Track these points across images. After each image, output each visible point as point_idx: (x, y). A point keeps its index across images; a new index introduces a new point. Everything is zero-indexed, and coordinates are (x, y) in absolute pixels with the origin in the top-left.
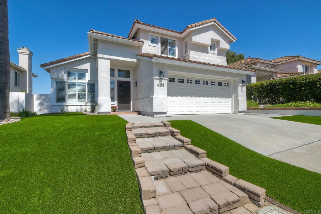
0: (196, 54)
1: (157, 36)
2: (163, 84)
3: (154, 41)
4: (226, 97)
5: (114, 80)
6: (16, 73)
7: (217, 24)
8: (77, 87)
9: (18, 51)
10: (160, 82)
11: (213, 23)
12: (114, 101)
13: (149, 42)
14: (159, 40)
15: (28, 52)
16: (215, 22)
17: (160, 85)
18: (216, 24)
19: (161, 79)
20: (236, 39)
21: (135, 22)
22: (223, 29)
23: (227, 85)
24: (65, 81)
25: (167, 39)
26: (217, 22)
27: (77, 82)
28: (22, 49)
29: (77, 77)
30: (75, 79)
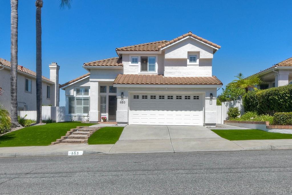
0: (172, 68)
1: (137, 56)
2: (125, 102)
3: (135, 61)
4: (195, 110)
5: (106, 96)
6: (48, 86)
7: (193, 37)
8: (83, 101)
9: (50, 66)
10: (122, 100)
11: (188, 37)
12: (106, 113)
13: (130, 63)
14: (139, 59)
15: (56, 66)
16: (189, 35)
17: (122, 102)
18: (191, 37)
19: (122, 98)
20: (220, 47)
21: (116, 50)
22: (201, 40)
23: (196, 98)
24: (75, 97)
25: (147, 57)
26: (193, 35)
27: (83, 97)
28: (52, 64)
29: (83, 93)
30: (81, 94)
